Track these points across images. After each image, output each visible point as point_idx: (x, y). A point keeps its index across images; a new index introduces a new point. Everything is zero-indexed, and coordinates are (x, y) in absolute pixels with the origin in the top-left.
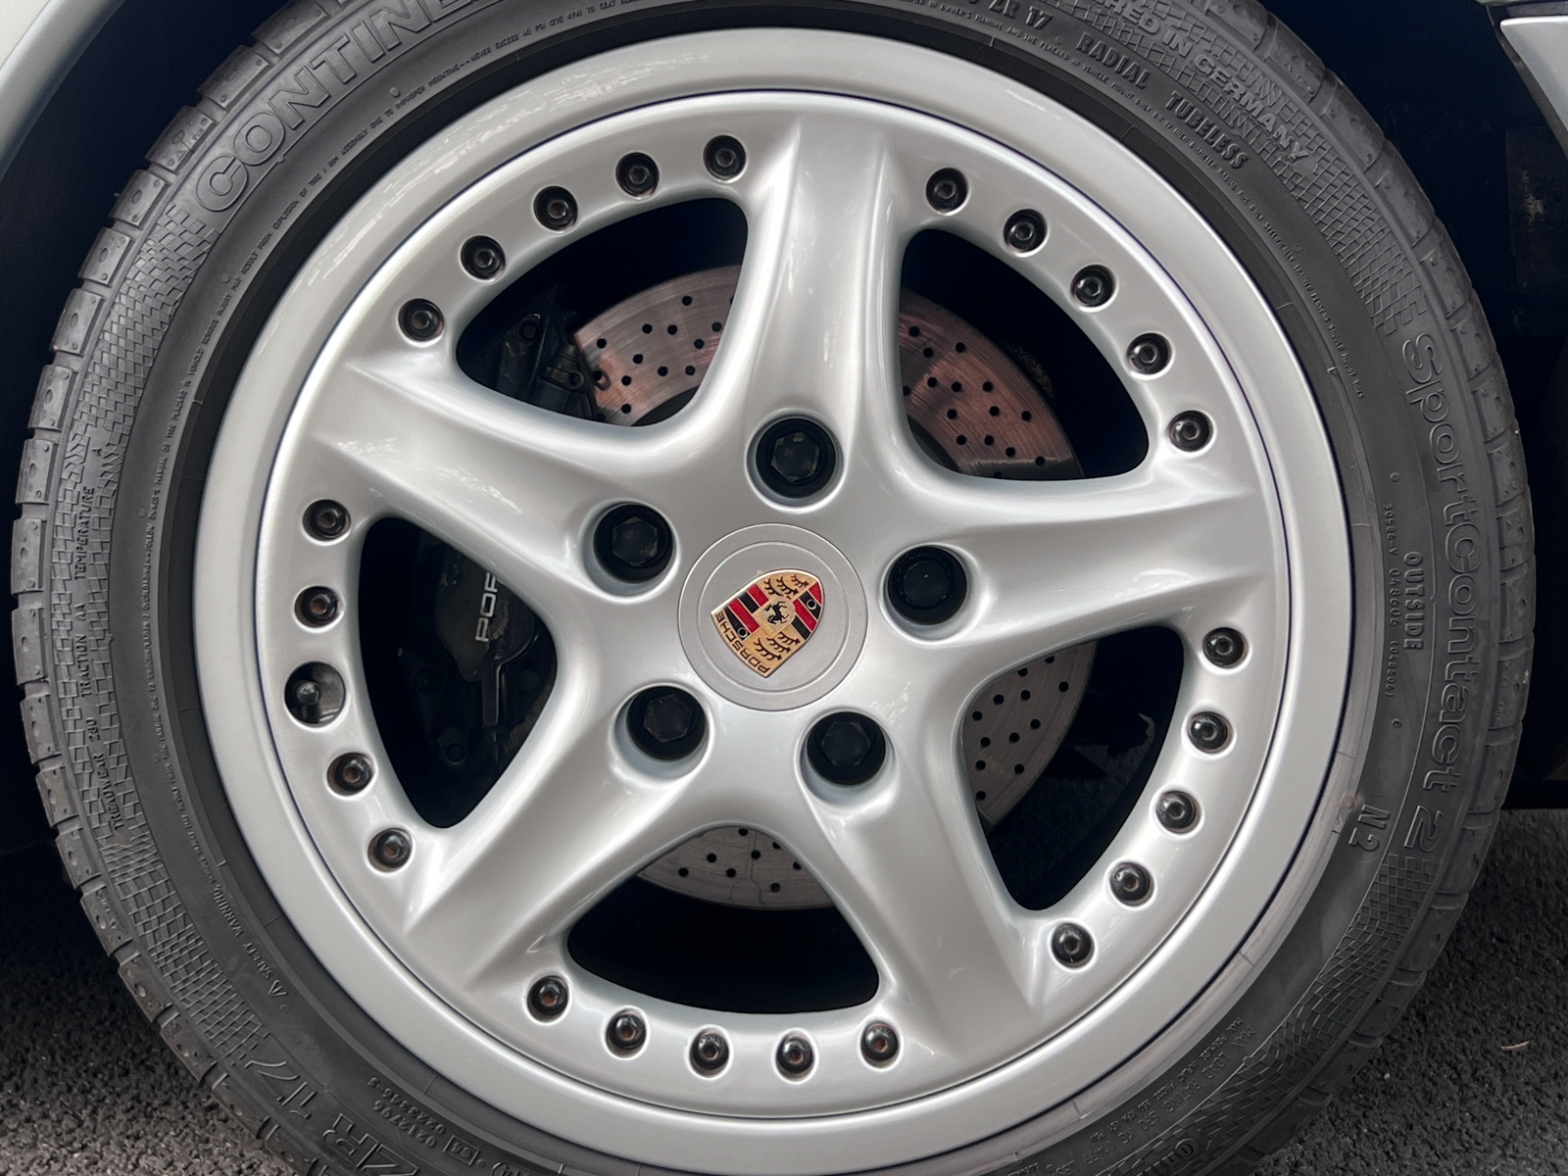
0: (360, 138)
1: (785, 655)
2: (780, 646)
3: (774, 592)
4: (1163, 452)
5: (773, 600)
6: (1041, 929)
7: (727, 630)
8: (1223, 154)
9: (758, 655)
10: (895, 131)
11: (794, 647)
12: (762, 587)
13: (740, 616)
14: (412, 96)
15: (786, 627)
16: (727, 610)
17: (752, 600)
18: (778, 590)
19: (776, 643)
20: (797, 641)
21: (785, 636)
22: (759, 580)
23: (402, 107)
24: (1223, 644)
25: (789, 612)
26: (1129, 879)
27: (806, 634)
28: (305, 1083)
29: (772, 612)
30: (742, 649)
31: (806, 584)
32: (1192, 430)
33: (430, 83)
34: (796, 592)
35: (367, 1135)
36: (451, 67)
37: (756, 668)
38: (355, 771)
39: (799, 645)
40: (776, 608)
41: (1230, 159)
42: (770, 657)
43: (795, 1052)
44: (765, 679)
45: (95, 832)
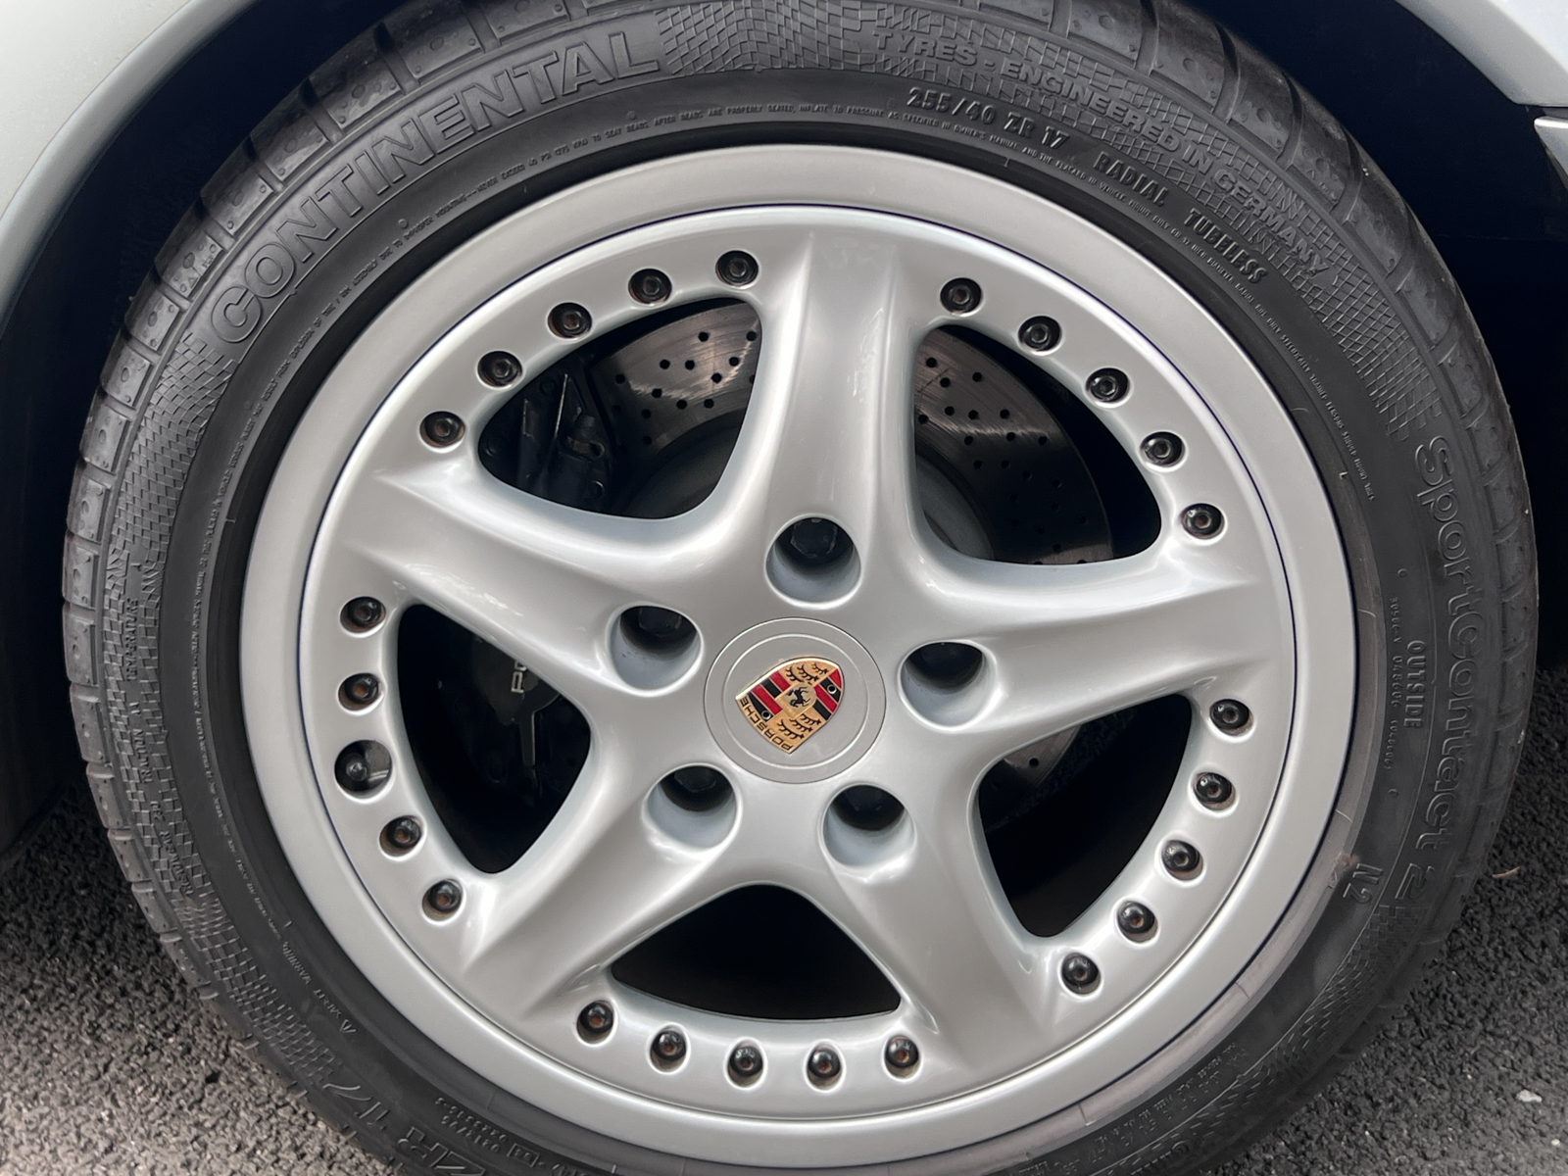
0: (371, 269)
1: (807, 734)
2: (802, 726)
3: (796, 679)
4: (1173, 541)
5: (794, 685)
6: (1050, 955)
7: (751, 713)
8: (1241, 269)
9: (782, 735)
10: (910, 245)
11: (815, 727)
12: (784, 674)
13: (764, 700)
14: (422, 227)
15: (808, 709)
16: (750, 694)
17: (774, 686)
18: (799, 677)
19: (798, 724)
20: (819, 722)
21: (806, 718)
22: (780, 668)
23: (411, 238)
24: (1230, 713)
25: (811, 697)
26: (1134, 916)
27: (826, 716)
28: (379, 1103)
29: (794, 696)
30: (765, 730)
31: (826, 671)
32: (1205, 520)
33: (438, 215)
34: (816, 678)
35: (438, 1144)
36: (458, 198)
37: (780, 746)
38: (406, 833)
39: (820, 725)
40: (798, 693)
41: (1249, 274)
42: (793, 736)
43: (824, 1062)
44: (789, 756)
45: (169, 896)
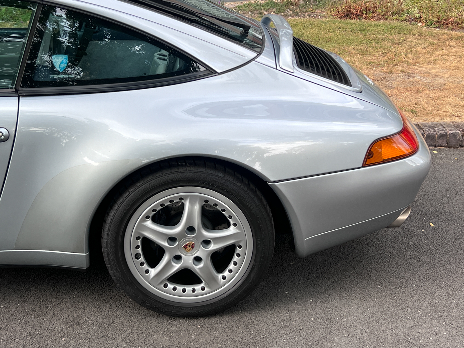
4: (232, 227)
5: (189, 245)
6: (220, 276)
10: (200, 196)
13: (185, 247)
15: (191, 248)
17: (186, 245)
24: (240, 246)
25: (191, 246)
26: (230, 270)
27: (193, 248)
28: (139, 297)
32: (235, 225)
35: (147, 301)
38: (143, 264)
40: (189, 246)
43: (194, 290)
44: (188, 253)
45: (114, 272)
